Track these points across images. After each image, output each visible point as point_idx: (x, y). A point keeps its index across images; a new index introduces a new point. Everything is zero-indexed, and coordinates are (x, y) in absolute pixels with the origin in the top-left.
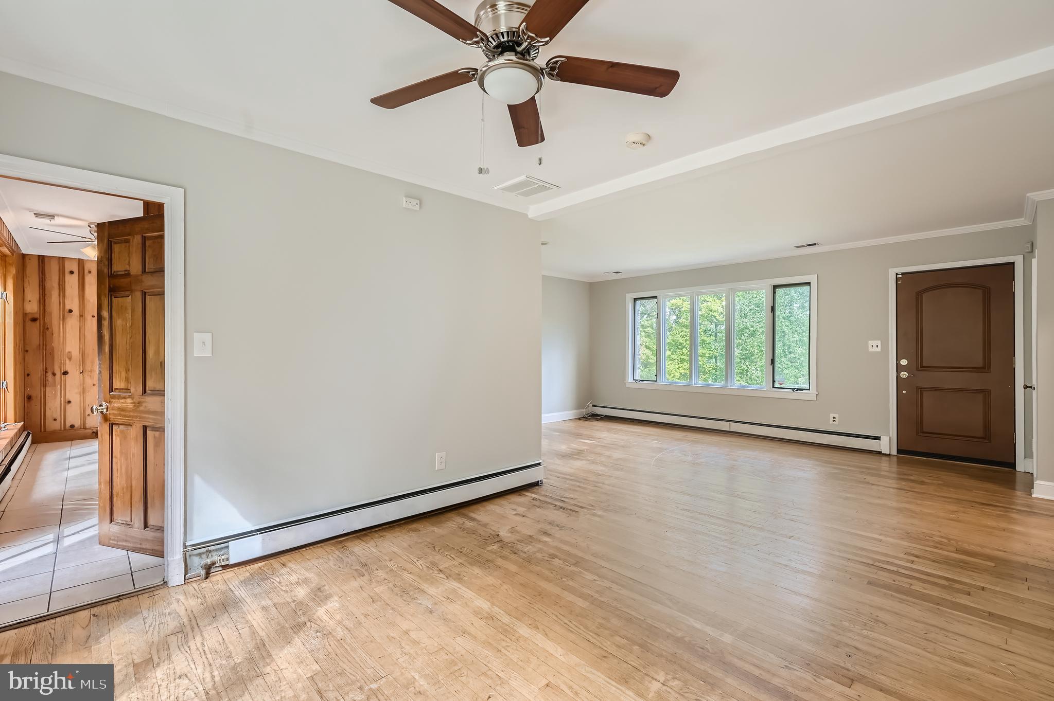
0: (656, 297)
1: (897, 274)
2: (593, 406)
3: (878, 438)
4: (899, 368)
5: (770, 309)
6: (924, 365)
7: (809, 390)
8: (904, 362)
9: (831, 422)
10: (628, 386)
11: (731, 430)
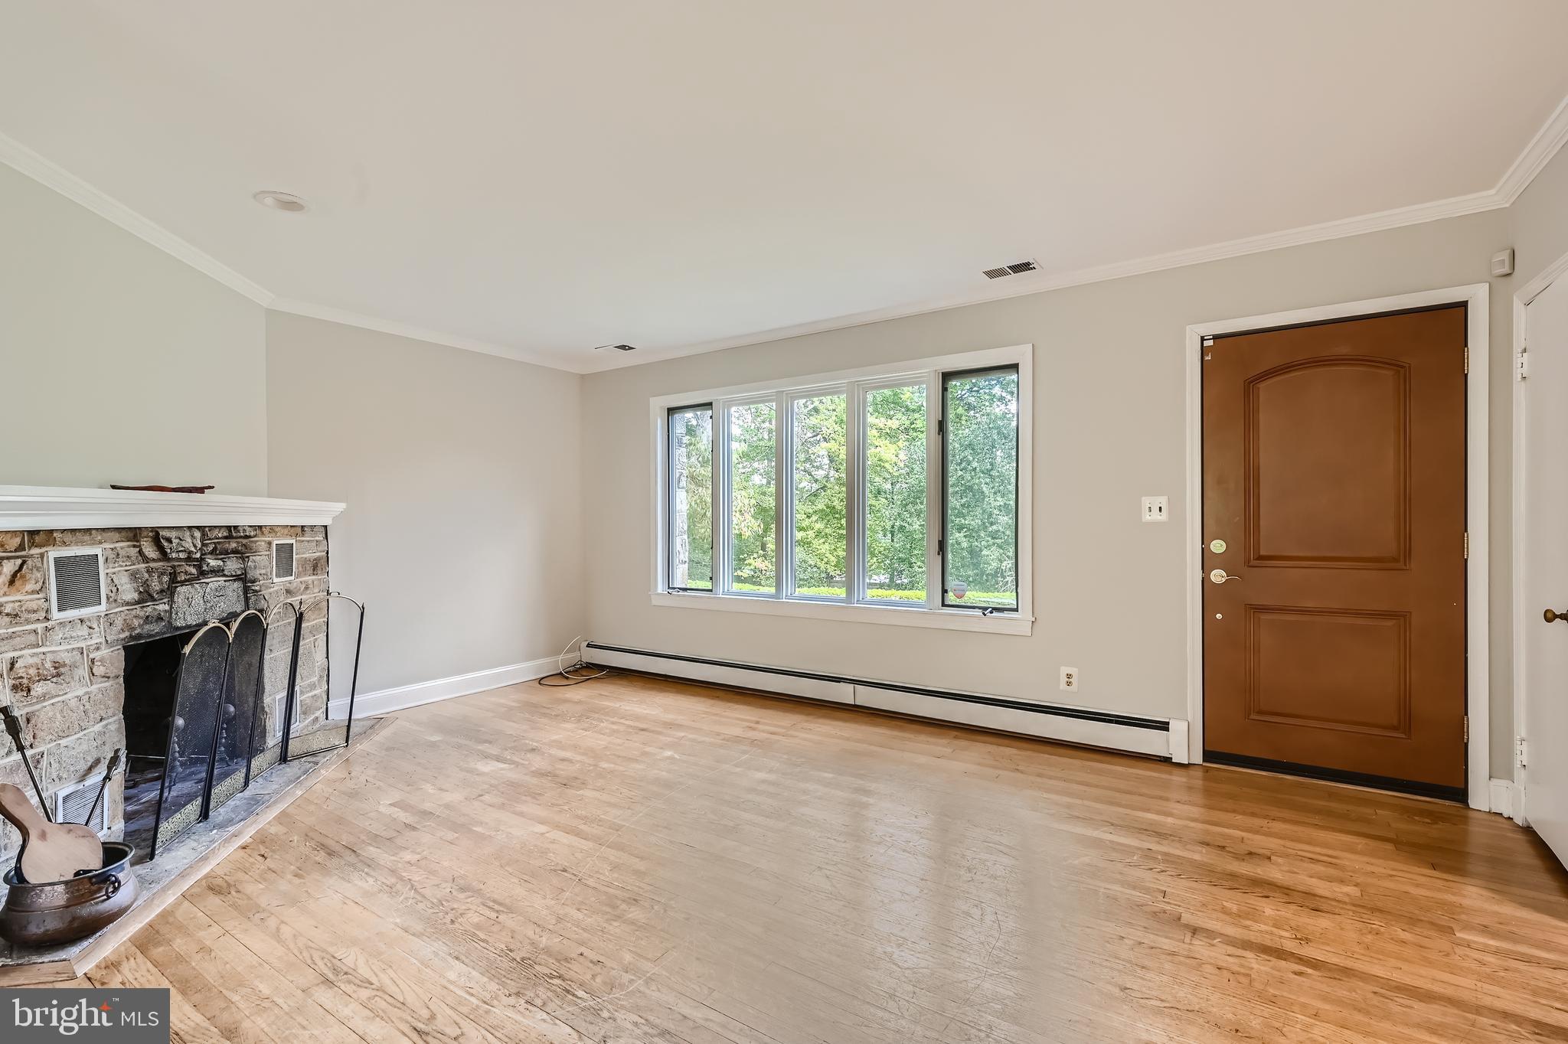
0: (709, 405)
1: (1203, 339)
2: (589, 646)
3: (1164, 726)
4: (1207, 561)
5: (934, 427)
6: (1262, 553)
7: (1016, 610)
8: (1218, 546)
9: (1063, 686)
10: (655, 601)
11: (857, 703)
